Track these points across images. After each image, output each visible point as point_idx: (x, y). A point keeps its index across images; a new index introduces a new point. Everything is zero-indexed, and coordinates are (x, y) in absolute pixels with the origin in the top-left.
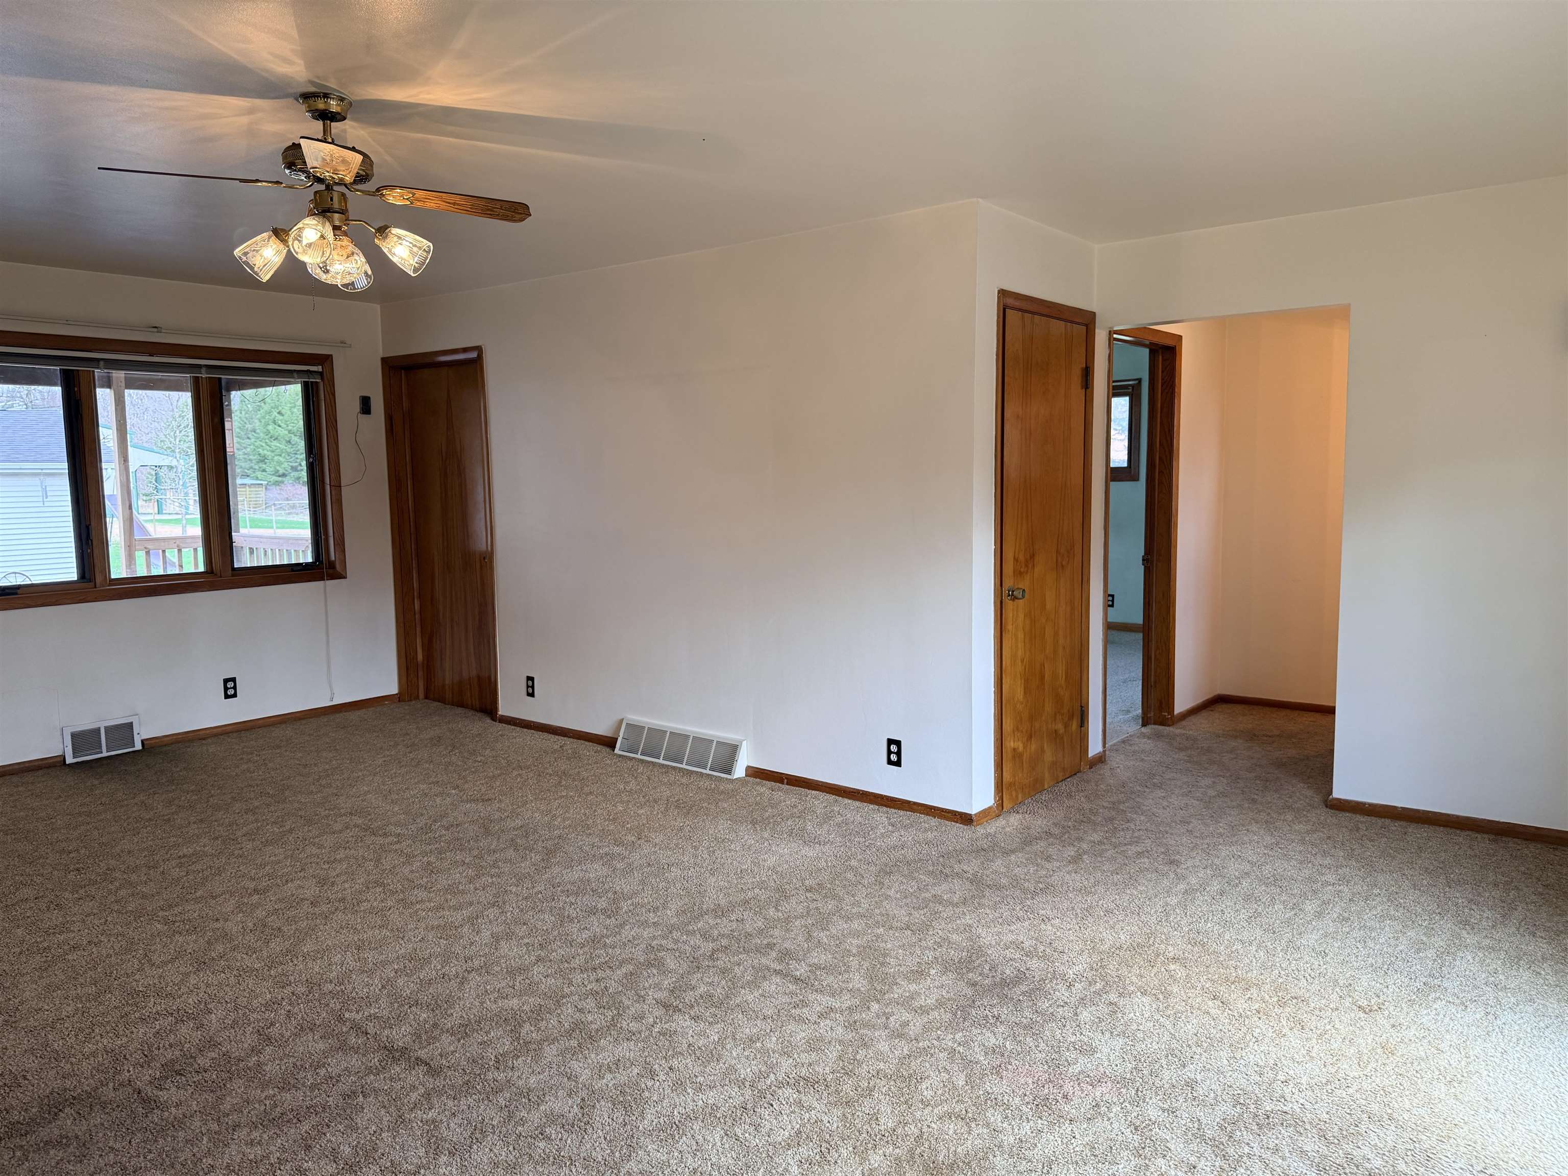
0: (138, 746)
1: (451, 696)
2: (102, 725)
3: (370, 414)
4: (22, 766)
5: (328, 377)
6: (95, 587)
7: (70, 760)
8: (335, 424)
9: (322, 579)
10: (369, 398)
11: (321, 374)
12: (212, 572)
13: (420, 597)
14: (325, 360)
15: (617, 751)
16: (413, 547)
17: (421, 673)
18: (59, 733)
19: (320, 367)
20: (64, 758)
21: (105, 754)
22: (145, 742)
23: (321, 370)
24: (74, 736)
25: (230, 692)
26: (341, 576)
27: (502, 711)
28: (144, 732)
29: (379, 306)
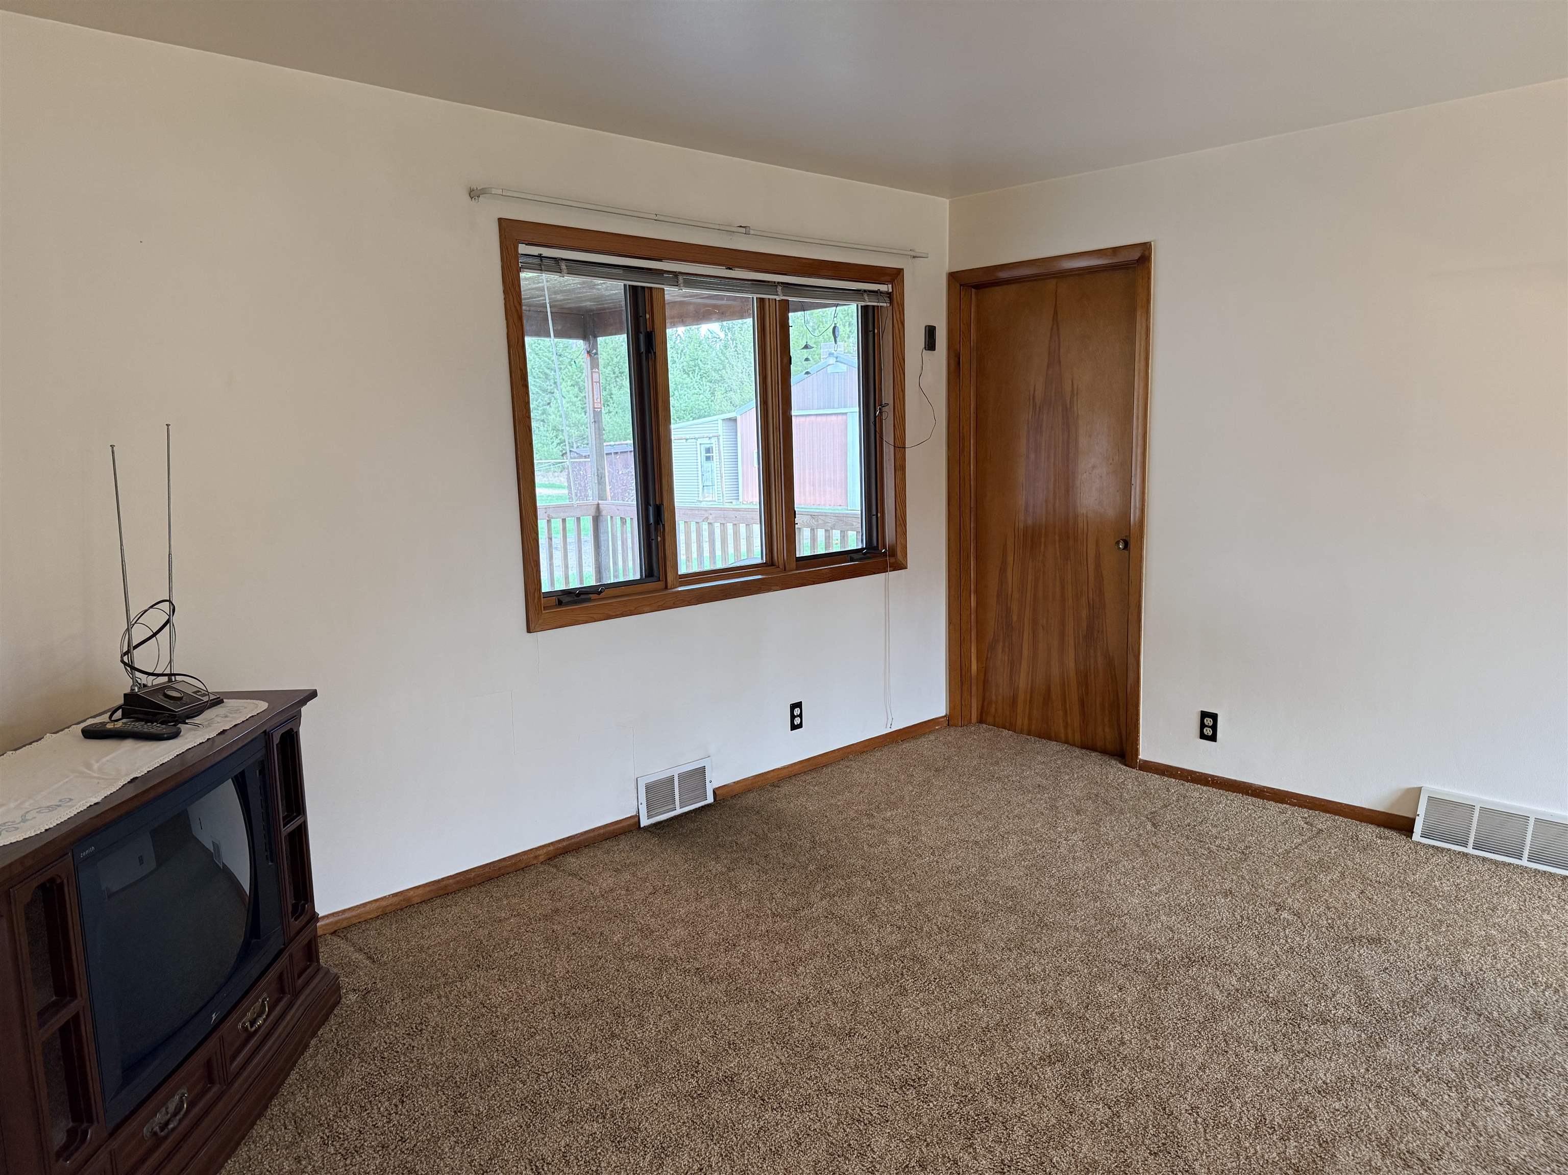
0: (710, 799)
1: (1026, 721)
2: (676, 773)
3: (934, 350)
4: (596, 833)
5: (895, 299)
6: (666, 588)
7: (644, 822)
8: (902, 363)
9: (884, 570)
10: (935, 327)
11: (889, 295)
12: (772, 564)
13: (976, 592)
14: (895, 276)
15: (1416, 836)
16: (972, 526)
17: (974, 689)
18: (634, 783)
19: (890, 286)
20: (637, 817)
21: (679, 811)
22: (717, 793)
23: (890, 290)
24: (649, 788)
25: (797, 721)
26: (900, 566)
27: (1144, 754)
28: (716, 779)
29: (948, 201)
